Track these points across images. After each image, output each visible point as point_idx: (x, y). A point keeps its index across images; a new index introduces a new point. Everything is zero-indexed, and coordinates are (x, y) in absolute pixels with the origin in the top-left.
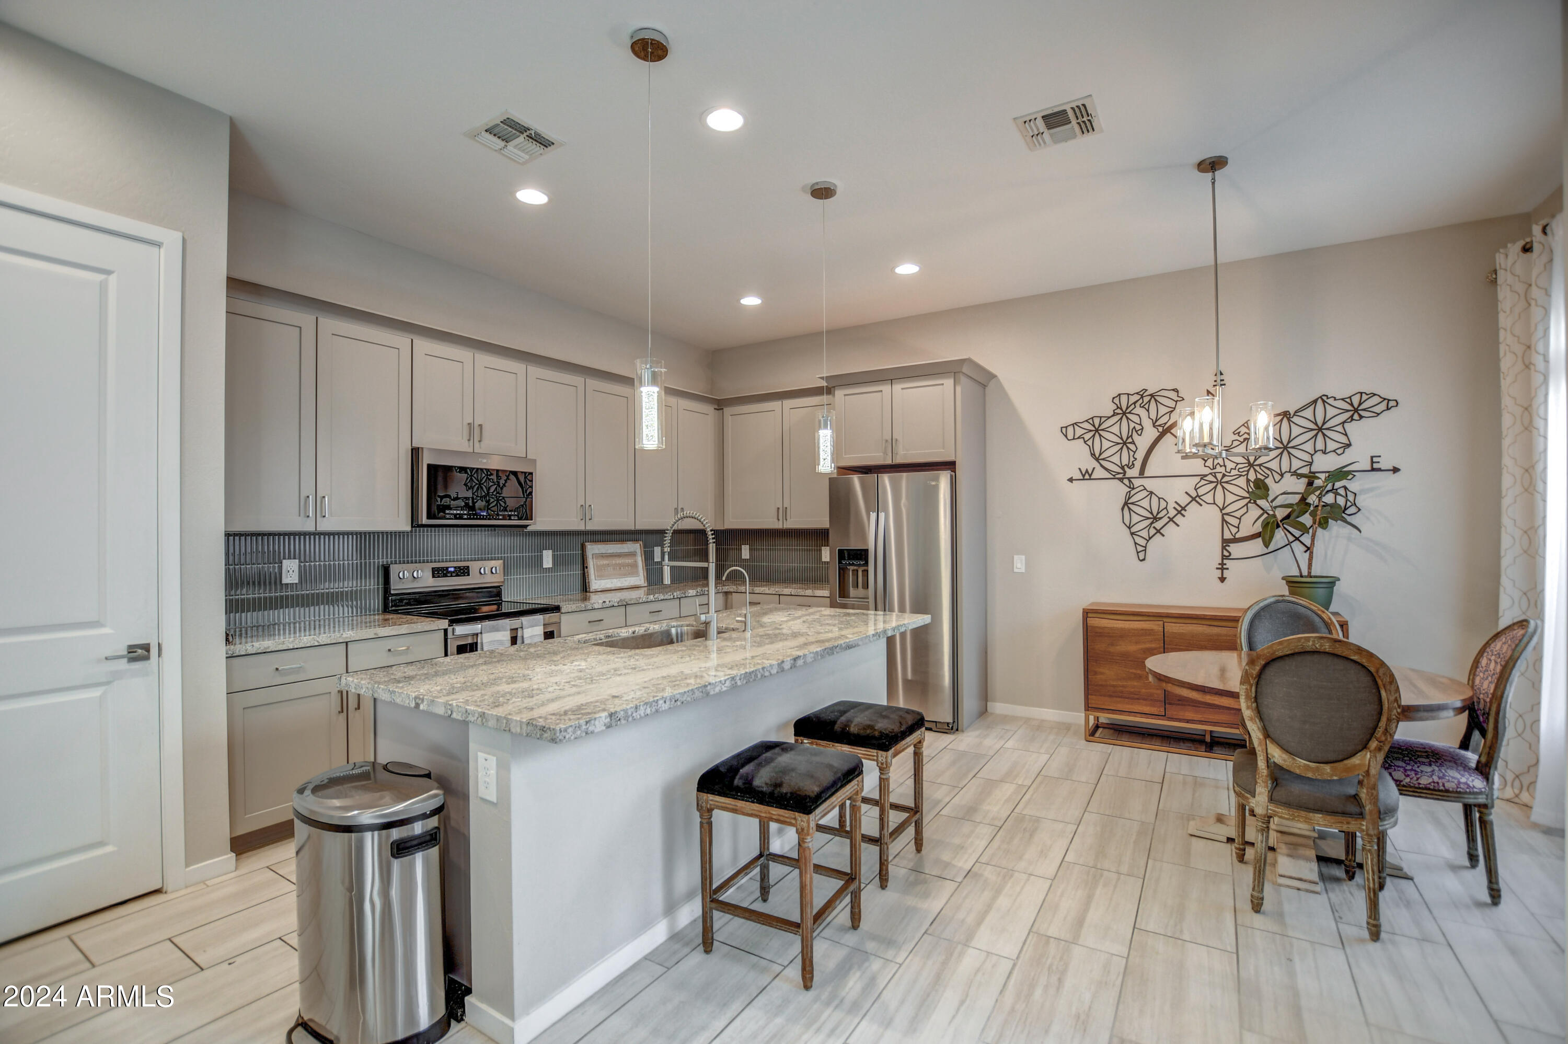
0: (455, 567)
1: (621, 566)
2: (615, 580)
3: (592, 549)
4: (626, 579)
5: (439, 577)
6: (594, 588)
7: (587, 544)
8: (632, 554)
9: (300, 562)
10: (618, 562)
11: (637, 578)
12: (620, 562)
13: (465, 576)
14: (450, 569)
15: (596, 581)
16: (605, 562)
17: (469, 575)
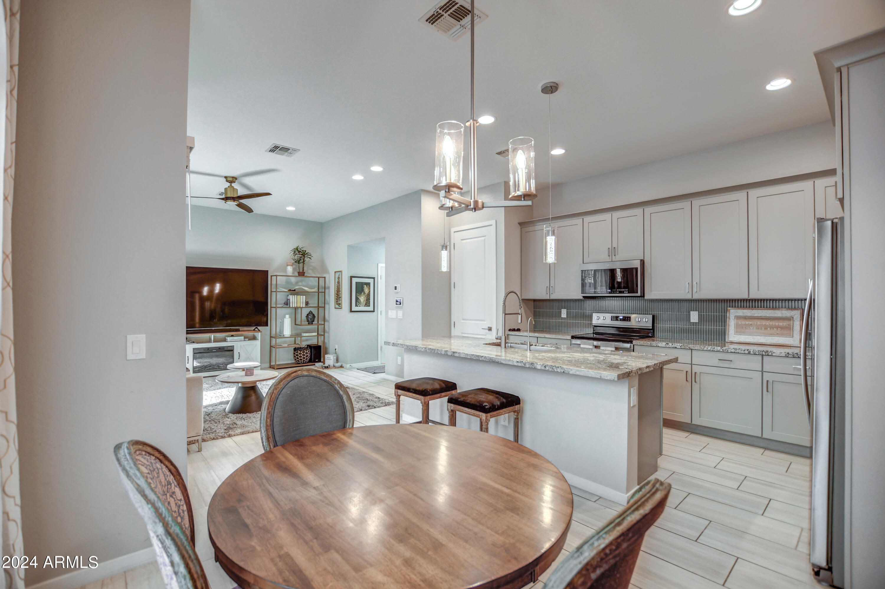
0: (623, 317)
1: (772, 327)
2: (759, 337)
3: (733, 313)
4: (773, 338)
5: (614, 320)
6: (730, 339)
7: (729, 308)
8: (790, 319)
9: (567, 310)
10: (764, 323)
11: (791, 339)
12: (767, 324)
13: (627, 321)
14: (620, 317)
15: (735, 336)
16: (748, 322)
17: (630, 321)
